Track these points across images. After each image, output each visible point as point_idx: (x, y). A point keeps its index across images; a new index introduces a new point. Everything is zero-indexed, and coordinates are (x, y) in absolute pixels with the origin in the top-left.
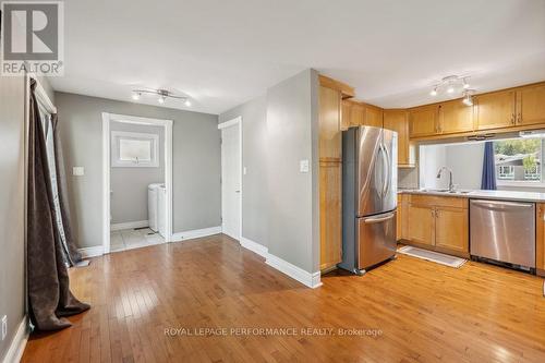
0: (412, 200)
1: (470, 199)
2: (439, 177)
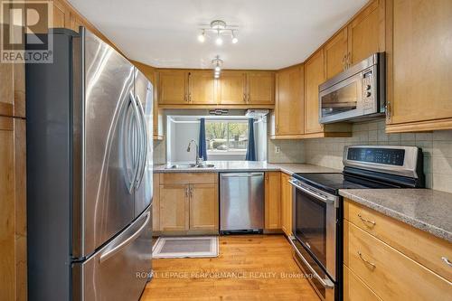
0: (164, 179)
1: (220, 173)
2: (189, 150)
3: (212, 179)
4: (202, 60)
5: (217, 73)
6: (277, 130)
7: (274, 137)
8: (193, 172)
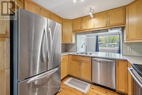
0: (72, 57)
1: (92, 57)
2: (82, 47)
3: (89, 60)
4: (85, 12)
5: (91, 15)
6: (127, 38)
7: (125, 42)
8: (81, 56)
